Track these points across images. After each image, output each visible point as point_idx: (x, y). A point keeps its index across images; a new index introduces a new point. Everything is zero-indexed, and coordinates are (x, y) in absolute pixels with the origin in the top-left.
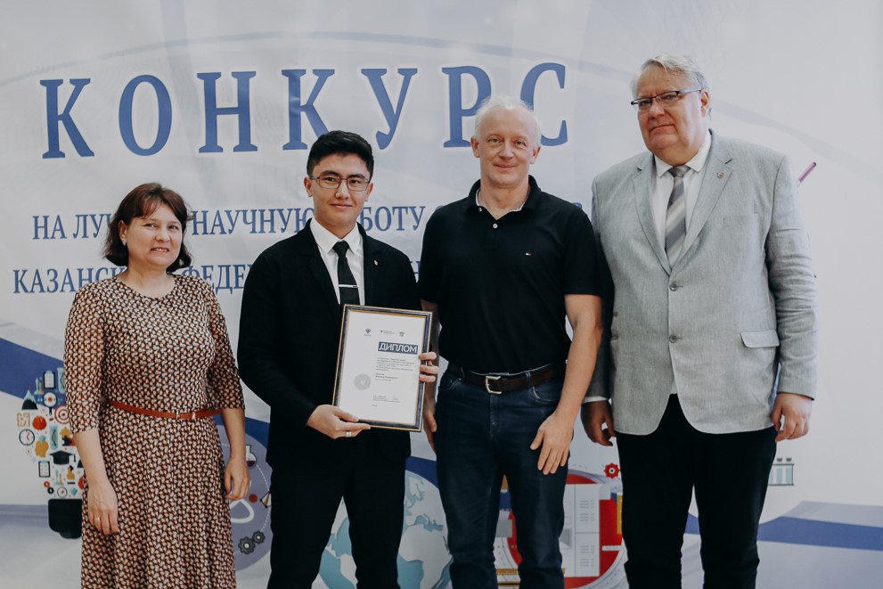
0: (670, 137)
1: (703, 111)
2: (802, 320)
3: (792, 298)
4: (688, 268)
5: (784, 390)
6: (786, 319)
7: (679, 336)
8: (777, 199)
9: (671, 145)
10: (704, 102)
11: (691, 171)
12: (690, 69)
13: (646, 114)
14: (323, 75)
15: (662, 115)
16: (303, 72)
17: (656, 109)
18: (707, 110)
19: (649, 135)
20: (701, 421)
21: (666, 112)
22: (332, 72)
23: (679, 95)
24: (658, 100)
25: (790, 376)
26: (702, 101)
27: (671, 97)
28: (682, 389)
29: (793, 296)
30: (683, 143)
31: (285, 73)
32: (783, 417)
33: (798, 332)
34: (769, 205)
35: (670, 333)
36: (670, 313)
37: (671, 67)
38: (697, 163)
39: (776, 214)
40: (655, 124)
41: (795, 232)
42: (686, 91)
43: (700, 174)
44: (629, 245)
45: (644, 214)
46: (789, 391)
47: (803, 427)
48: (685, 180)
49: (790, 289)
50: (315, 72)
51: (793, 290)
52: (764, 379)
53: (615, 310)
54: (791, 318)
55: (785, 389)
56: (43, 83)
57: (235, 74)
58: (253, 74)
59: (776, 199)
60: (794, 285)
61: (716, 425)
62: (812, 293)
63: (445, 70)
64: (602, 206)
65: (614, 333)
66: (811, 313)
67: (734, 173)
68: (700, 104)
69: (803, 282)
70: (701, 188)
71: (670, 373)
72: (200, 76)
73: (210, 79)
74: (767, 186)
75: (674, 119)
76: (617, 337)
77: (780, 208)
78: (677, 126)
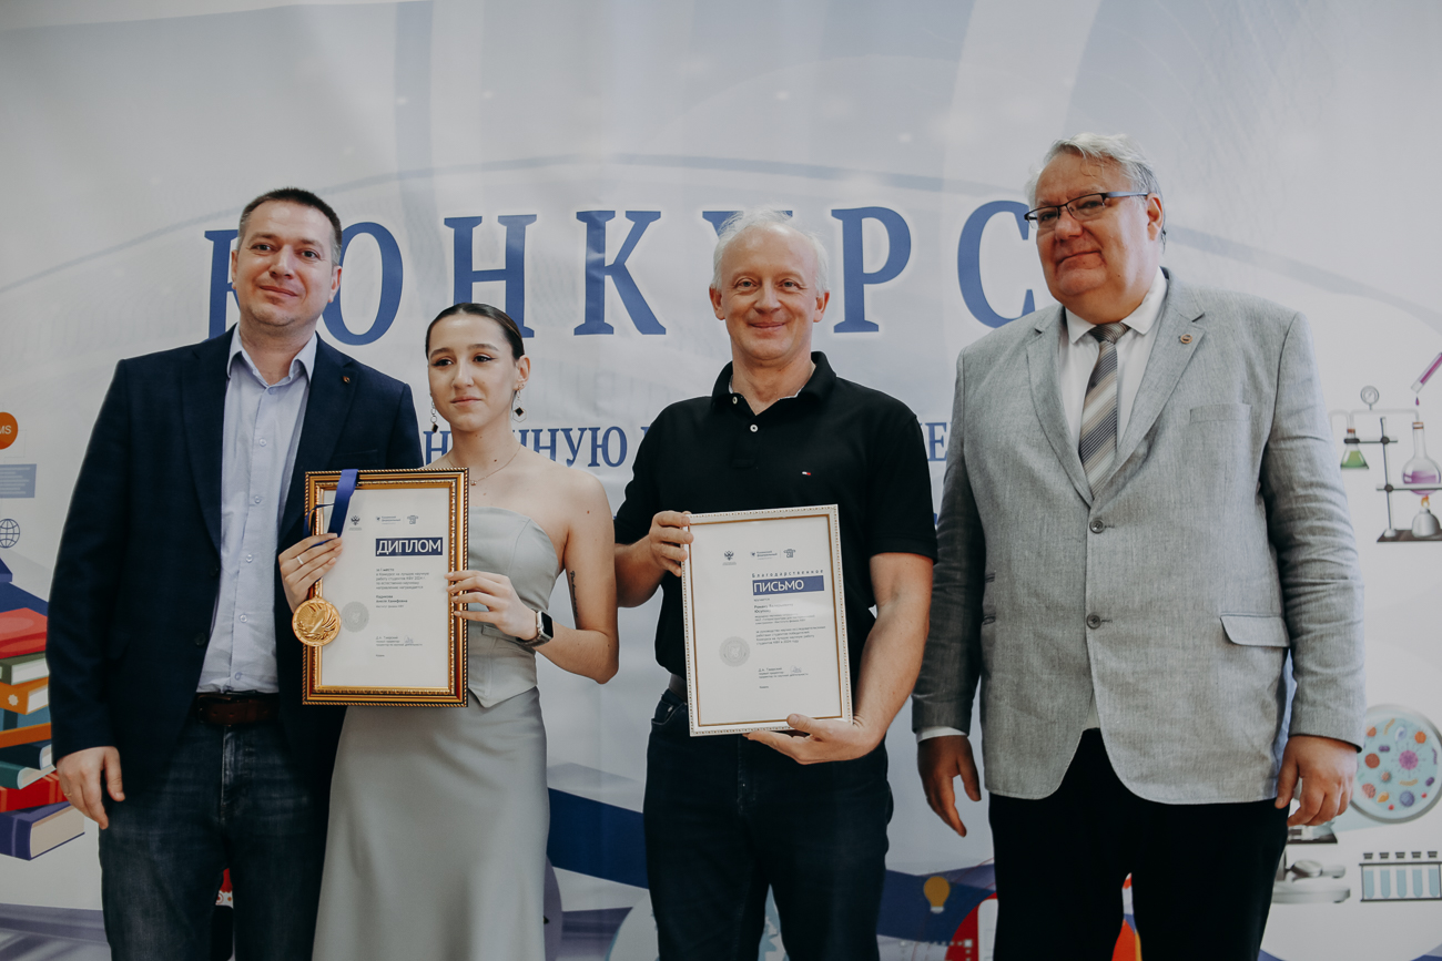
0: (1091, 275)
1: (1151, 230)
2: (1334, 600)
3: (1315, 561)
4: (1124, 493)
5: (1305, 731)
6: (1303, 599)
7: (1105, 616)
8: (1285, 382)
9: (1093, 289)
10: (1153, 216)
11: (1130, 334)
12: (1128, 157)
13: (1050, 234)
14: (642, 220)
15: (1077, 236)
16: (611, 214)
17: (1066, 225)
18: (1159, 230)
19: (1056, 271)
20: (1143, 778)
21: (1085, 229)
22: (656, 215)
23: (1107, 200)
24: (1070, 211)
25: (1314, 703)
26: (1149, 213)
27: (1094, 204)
28: (1109, 718)
29: (1314, 556)
30: (1115, 283)
31: (582, 216)
32: (1301, 780)
33: (1326, 622)
34: (1269, 391)
35: (1089, 612)
36: (1089, 574)
37: (1093, 152)
38: (1141, 320)
39: (1282, 409)
40: (1065, 251)
41: (1317, 442)
42: (1120, 194)
43: (1146, 337)
44: (1016, 453)
45: (1045, 400)
46: (1313, 732)
47: (1337, 802)
48: (1121, 348)
49: (1308, 544)
50: (630, 215)
51: (1315, 548)
52: (1264, 706)
53: (988, 570)
54: (1314, 596)
55: (1305, 728)
56: (209, 235)
57: (503, 220)
58: (532, 218)
59: (1282, 382)
60: (1317, 537)
61: (1173, 787)
62: (1349, 554)
63: (836, 213)
64: (971, 392)
65: (987, 611)
66: (1347, 589)
67: (1209, 337)
68: (1146, 219)
69: (1333, 532)
70: (1150, 359)
71: (1088, 687)
72: (449, 222)
73: (463, 228)
74: (1268, 359)
75: (1100, 242)
76: (993, 618)
77: (1290, 399)
78: (1105, 253)
